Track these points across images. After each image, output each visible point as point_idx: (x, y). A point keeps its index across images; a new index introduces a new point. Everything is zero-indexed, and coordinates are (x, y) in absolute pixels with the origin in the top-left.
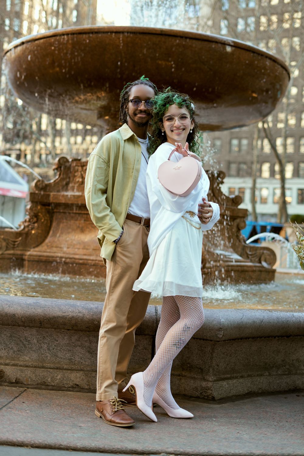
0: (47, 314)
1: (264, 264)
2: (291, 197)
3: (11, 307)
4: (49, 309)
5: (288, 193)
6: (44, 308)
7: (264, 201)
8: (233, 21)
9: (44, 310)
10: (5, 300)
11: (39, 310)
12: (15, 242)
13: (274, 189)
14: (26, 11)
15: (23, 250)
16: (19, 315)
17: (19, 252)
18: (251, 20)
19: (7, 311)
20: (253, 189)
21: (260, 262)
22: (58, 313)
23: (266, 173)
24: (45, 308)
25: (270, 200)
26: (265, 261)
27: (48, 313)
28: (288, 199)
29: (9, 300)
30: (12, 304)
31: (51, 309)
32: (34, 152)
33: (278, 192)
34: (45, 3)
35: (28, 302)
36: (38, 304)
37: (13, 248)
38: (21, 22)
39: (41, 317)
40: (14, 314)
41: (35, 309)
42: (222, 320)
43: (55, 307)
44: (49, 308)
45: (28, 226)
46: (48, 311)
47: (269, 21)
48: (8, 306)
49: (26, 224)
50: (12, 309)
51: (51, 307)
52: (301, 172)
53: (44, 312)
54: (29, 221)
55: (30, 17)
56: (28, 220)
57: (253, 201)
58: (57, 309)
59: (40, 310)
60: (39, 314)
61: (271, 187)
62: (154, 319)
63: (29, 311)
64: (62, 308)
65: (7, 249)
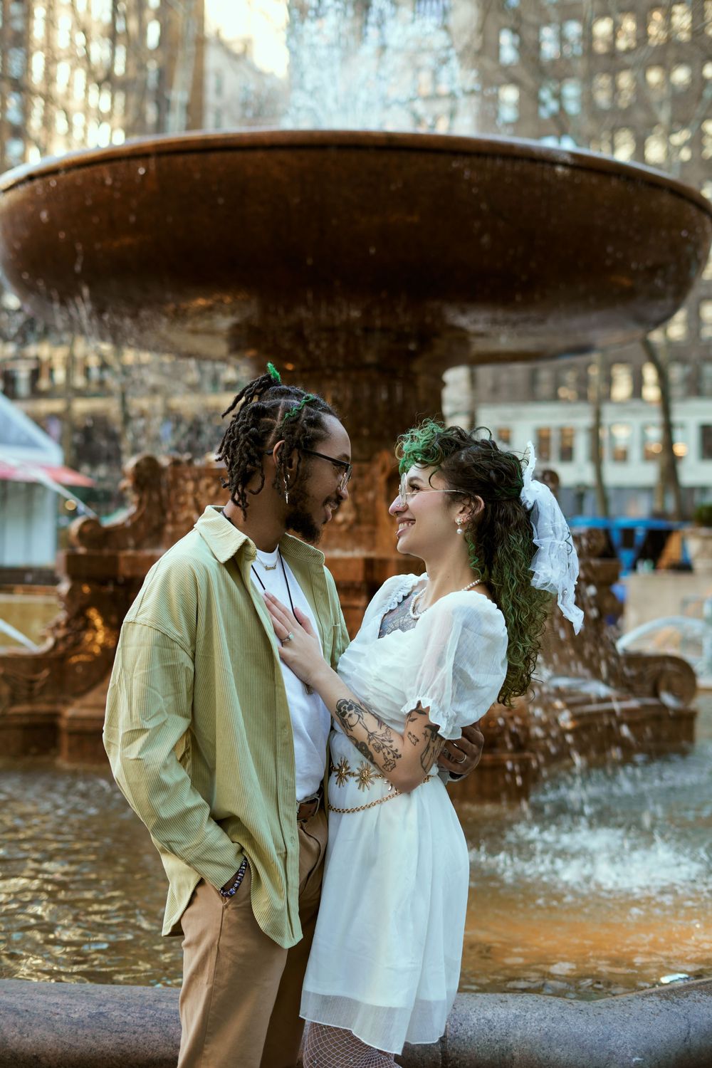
0: (129, 1052)
1: (668, 699)
2: (686, 445)
3: (25, 1035)
4: (136, 1035)
5: (678, 435)
6: (121, 1035)
7: (622, 457)
8: (529, 35)
9: (119, 1041)
10: (10, 1010)
11: (106, 1042)
12: (32, 682)
13: (644, 428)
14: (38, 31)
15: (53, 702)
16: (51, 1059)
17: (43, 708)
18: (573, 29)
19: (16, 1046)
20: (595, 432)
21: (655, 694)
22: (161, 1049)
23: (622, 389)
24: (125, 1035)
25: (635, 454)
26: (670, 689)
27: (133, 1050)
28: (679, 449)
29: (19, 1007)
30: (30, 1024)
31: (141, 1038)
32: (70, 363)
33: (655, 434)
34: (81, 7)
35: (75, 1012)
36: (102, 1019)
37: (30, 699)
38: (28, 56)
39: (114, 1062)
40: (35, 1057)
41: (94, 1037)
42: (634, 1060)
43: (153, 1029)
44: (135, 1033)
45: (65, 638)
46: (134, 1043)
47: (616, 27)
48: (17, 1030)
49: (61, 633)
50: (30, 1040)
51: (140, 1030)
52: (707, 385)
53: (122, 1047)
54: (68, 624)
55: (49, 45)
56: (63, 623)
57: (596, 457)
58: (157, 1036)
59: (110, 1040)
60: (108, 1055)
61: (637, 421)
62: (438, 1056)
63: (78, 1044)
64: (171, 1032)
65: (14, 700)
